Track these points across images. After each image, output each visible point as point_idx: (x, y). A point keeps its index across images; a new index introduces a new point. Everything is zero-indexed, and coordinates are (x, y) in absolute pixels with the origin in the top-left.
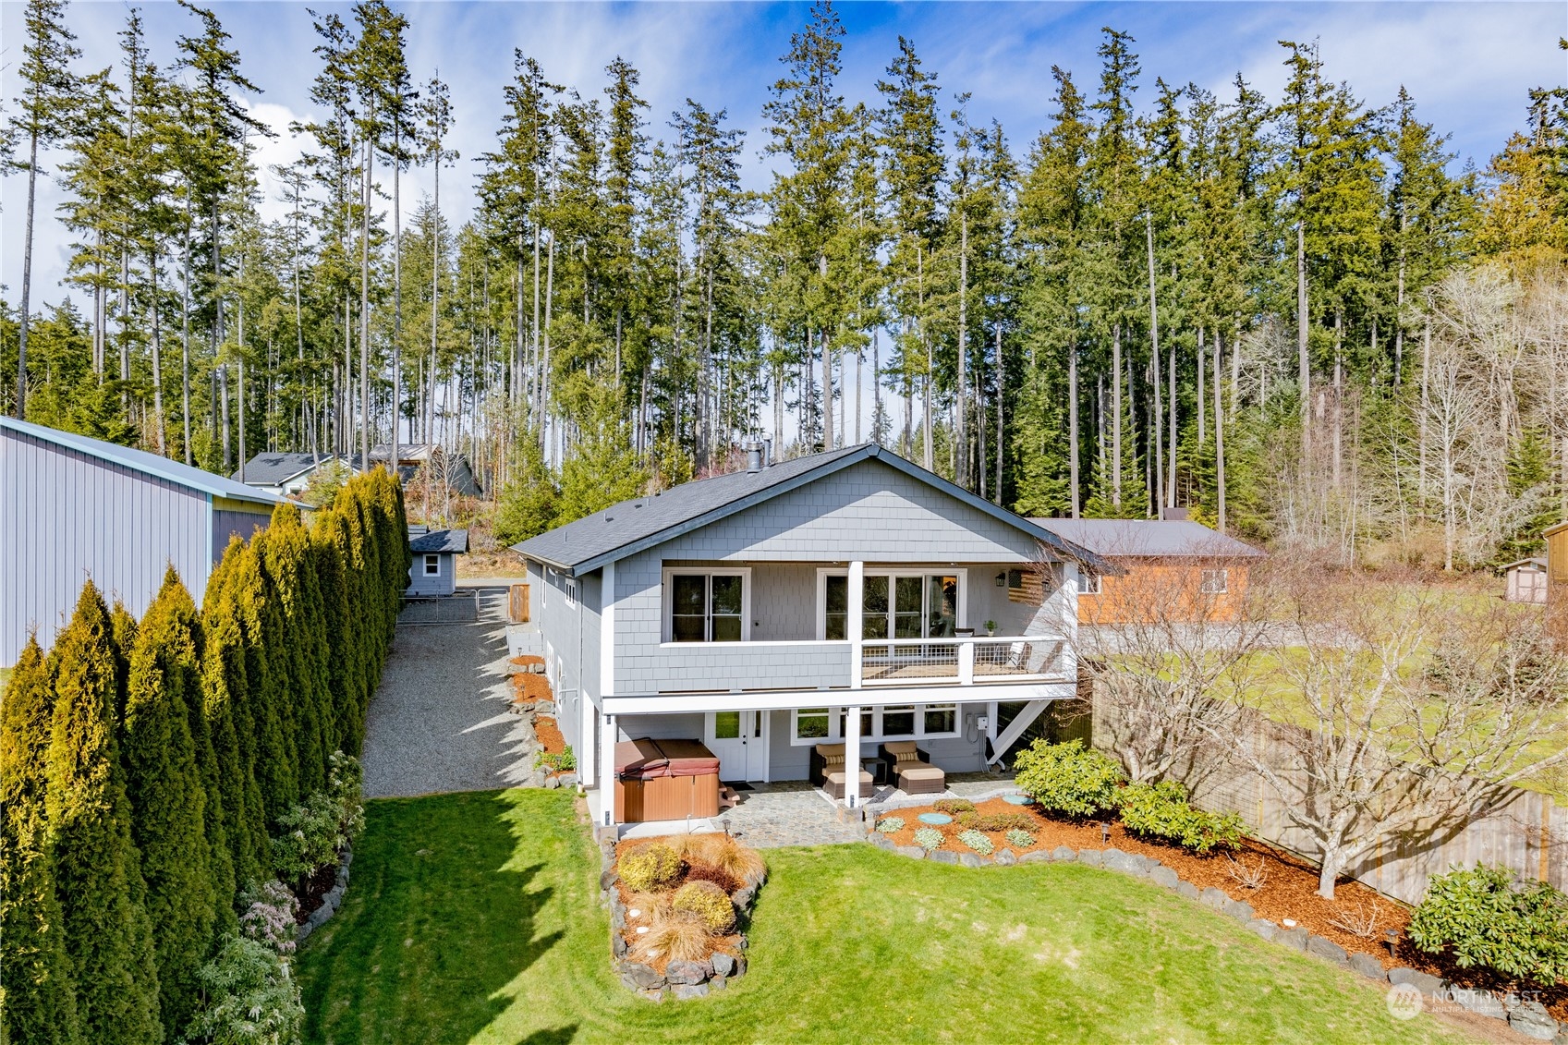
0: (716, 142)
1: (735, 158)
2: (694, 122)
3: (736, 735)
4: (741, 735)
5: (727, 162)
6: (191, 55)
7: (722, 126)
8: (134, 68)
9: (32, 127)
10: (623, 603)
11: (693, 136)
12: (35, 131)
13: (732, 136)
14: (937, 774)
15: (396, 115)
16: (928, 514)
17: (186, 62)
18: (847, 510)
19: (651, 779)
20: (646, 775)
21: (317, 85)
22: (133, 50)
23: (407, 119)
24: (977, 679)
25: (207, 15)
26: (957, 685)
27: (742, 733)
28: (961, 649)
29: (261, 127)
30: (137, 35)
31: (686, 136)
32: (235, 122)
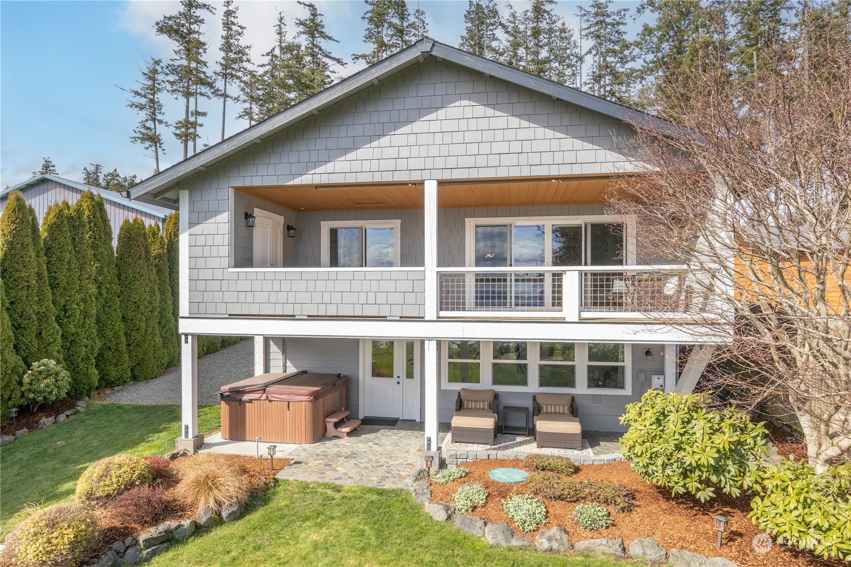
0: (608, 20)
1: (622, 28)
2: (593, 10)
3: (390, 375)
4: (395, 375)
5: (617, 32)
6: (302, 28)
7: (610, 9)
8: (281, 42)
9: (224, 74)
10: (197, 229)
11: (592, 19)
12: (225, 76)
13: (619, 13)
14: (573, 427)
15: (401, 37)
16: (514, 121)
17: (301, 32)
18: (418, 126)
19: (251, 401)
20: (246, 397)
21: (366, 33)
22: (280, 33)
23: (407, 38)
24: (585, 315)
25: (311, 6)
26: (562, 321)
27: (395, 374)
28: (565, 278)
29: (339, 61)
30: (282, 26)
31: (588, 21)
32: (325, 60)
